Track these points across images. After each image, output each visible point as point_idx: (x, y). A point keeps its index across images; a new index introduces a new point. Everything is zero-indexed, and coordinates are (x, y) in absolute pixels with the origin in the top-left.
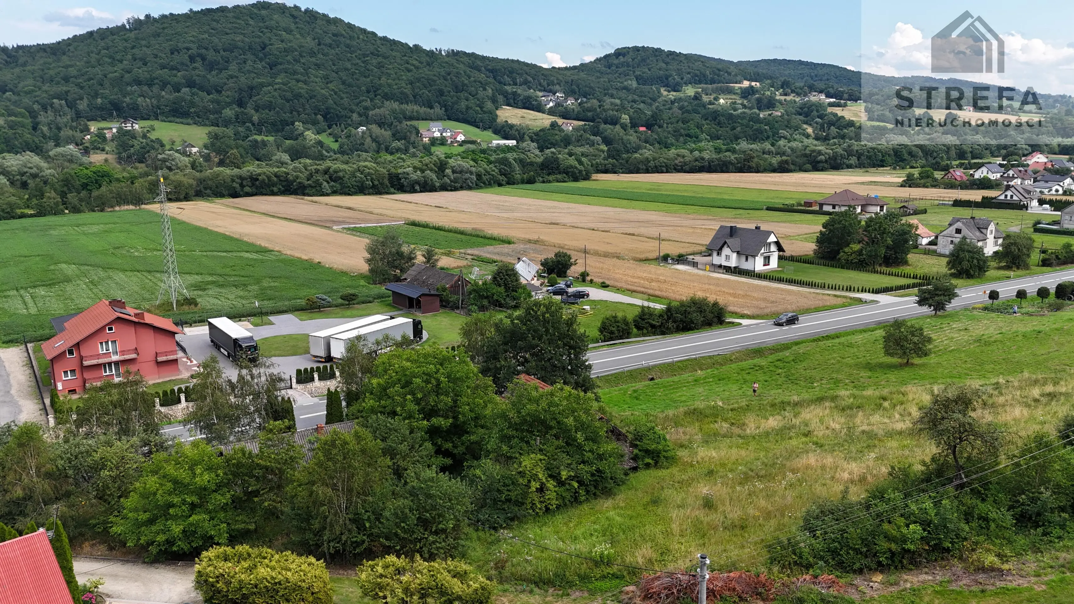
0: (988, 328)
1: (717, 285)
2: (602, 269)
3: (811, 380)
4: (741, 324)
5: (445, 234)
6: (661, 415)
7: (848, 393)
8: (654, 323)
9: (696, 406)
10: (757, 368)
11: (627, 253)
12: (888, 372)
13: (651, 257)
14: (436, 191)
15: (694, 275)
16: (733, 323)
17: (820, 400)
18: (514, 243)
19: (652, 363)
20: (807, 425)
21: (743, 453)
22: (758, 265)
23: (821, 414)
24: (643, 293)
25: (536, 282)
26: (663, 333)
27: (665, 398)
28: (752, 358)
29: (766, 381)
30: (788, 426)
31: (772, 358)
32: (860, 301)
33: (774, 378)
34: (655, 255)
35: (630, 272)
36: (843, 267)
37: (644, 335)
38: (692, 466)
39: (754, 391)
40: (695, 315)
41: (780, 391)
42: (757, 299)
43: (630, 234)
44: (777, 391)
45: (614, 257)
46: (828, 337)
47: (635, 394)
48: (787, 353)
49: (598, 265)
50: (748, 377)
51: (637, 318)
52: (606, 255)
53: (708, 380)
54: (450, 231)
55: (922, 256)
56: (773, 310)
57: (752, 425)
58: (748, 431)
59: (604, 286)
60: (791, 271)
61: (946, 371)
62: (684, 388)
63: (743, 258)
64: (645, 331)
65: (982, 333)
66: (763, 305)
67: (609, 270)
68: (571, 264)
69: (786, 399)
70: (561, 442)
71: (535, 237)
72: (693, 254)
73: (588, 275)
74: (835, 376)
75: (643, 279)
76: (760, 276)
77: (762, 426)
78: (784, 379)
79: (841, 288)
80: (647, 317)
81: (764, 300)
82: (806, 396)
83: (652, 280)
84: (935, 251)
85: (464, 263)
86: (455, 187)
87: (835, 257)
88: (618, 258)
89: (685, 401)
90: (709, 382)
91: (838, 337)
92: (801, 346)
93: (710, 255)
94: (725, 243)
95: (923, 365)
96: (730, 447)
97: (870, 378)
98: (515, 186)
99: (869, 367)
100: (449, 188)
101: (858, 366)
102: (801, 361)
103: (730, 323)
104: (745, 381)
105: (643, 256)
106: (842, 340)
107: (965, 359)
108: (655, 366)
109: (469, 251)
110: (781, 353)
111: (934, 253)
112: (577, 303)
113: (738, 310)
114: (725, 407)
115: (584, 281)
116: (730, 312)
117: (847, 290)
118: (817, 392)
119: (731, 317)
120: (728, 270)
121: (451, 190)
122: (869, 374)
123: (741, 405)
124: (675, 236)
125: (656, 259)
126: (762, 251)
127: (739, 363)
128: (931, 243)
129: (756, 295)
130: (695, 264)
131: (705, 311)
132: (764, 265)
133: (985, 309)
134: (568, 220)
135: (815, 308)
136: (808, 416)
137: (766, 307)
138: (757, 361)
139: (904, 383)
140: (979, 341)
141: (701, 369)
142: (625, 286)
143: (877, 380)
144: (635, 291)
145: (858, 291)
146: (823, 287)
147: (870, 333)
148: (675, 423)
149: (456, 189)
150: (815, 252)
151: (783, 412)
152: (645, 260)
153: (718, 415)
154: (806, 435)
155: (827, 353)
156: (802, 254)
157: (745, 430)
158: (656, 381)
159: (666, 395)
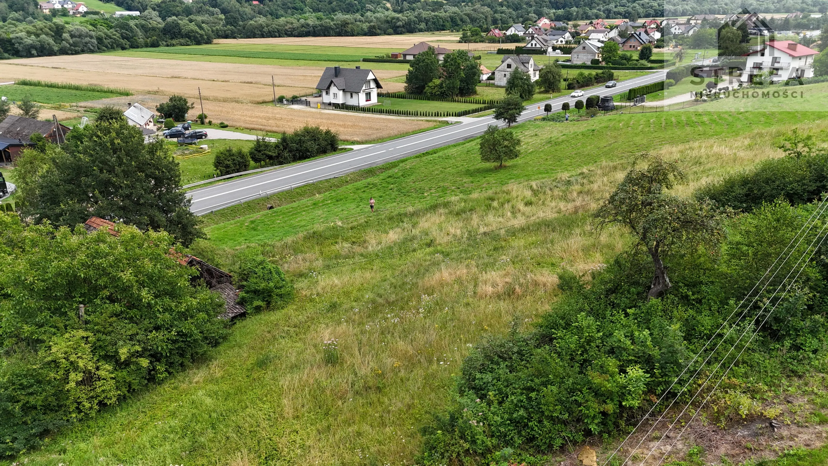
0: (552, 132)
1: (328, 119)
2: (221, 111)
3: (421, 191)
4: (352, 149)
5: (59, 90)
6: (278, 244)
7: (457, 198)
8: (270, 153)
9: (315, 229)
10: (371, 186)
11: (244, 97)
12: (486, 175)
13: (267, 100)
14: (55, 54)
15: (307, 112)
16: (346, 149)
17: (434, 208)
18: (132, 95)
19: (269, 192)
20: (427, 234)
21: (368, 275)
22: (361, 100)
23: (438, 221)
24: (261, 130)
25: (151, 126)
26: (281, 163)
27: (284, 225)
28: (366, 178)
29: (381, 197)
30: (409, 238)
31: (383, 175)
32: (447, 123)
33: (387, 193)
34: (271, 98)
35: (249, 113)
36: (429, 99)
37: (262, 167)
38: (311, 300)
39: (372, 207)
40: (309, 143)
41: (395, 204)
42: (364, 128)
43: (248, 83)
44: (392, 205)
45: (232, 102)
46: (428, 153)
47: (253, 225)
48: (396, 170)
49: (217, 108)
50: (364, 195)
51: (253, 150)
52: (225, 100)
53: (326, 202)
54: (64, 87)
55: (485, 88)
56: (378, 135)
57: (373, 242)
58: (370, 248)
59: (223, 126)
60: (388, 104)
61: (535, 169)
62: (304, 213)
63: (349, 95)
64: (263, 163)
65: (549, 137)
66: (370, 132)
67: (228, 113)
68: (188, 108)
69: (402, 211)
70: (117, 307)
71: (155, 89)
72: (306, 96)
73: (206, 117)
74: (441, 184)
75: (261, 118)
76: (364, 110)
77: (384, 242)
78: (397, 193)
79: (431, 114)
80: (262, 148)
81: (371, 128)
82: (419, 206)
83: (269, 119)
84: (494, 84)
85: (75, 114)
86: (75, 51)
87: (422, 91)
88: (237, 102)
89: (304, 226)
90: (328, 204)
91: (435, 153)
92: (406, 162)
93: (320, 96)
94: (332, 82)
95: (514, 166)
96: (354, 270)
97: (472, 182)
98: (139, 49)
99: (469, 173)
100: (70, 52)
101: (460, 174)
102: (409, 175)
103: (342, 149)
104: (362, 199)
105: (260, 99)
106: (440, 154)
107: (546, 157)
108: (274, 194)
109: (82, 104)
110: (390, 171)
111: (493, 85)
112: (195, 144)
113: (348, 138)
114: (345, 226)
115: (203, 123)
116: (341, 140)
117: (435, 115)
118: (429, 200)
119: (343, 144)
120: (337, 106)
121: (72, 54)
122: (471, 179)
123: (360, 222)
124: (288, 83)
125: (273, 101)
126: (364, 88)
127: (355, 184)
128: (489, 79)
129: (362, 124)
130: (307, 104)
131: (319, 139)
132: (367, 101)
133: (544, 119)
134: (191, 74)
135: (413, 132)
136: (426, 225)
137: (372, 134)
138: (370, 180)
139: (503, 183)
140: (550, 142)
141: (319, 193)
142: (244, 125)
143: (479, 183)
144: (253, 129)
145: (444, 116)
146: (416, 114)
147: (461, 146)
148: (294, 250)
149: (77, 53)
150: (406, 88)
151: (401, 224)
152: (263, 103)
153: (338, 235)
154: (429, 245)
155: (430, 166)
156: (395, 91)
157: (367, 248)
158: (275, 209)
159: (285, 222)
